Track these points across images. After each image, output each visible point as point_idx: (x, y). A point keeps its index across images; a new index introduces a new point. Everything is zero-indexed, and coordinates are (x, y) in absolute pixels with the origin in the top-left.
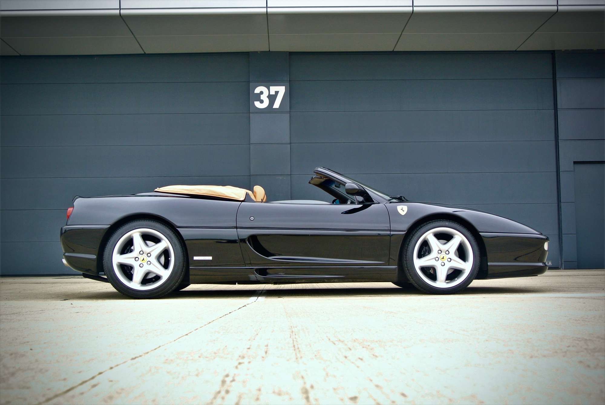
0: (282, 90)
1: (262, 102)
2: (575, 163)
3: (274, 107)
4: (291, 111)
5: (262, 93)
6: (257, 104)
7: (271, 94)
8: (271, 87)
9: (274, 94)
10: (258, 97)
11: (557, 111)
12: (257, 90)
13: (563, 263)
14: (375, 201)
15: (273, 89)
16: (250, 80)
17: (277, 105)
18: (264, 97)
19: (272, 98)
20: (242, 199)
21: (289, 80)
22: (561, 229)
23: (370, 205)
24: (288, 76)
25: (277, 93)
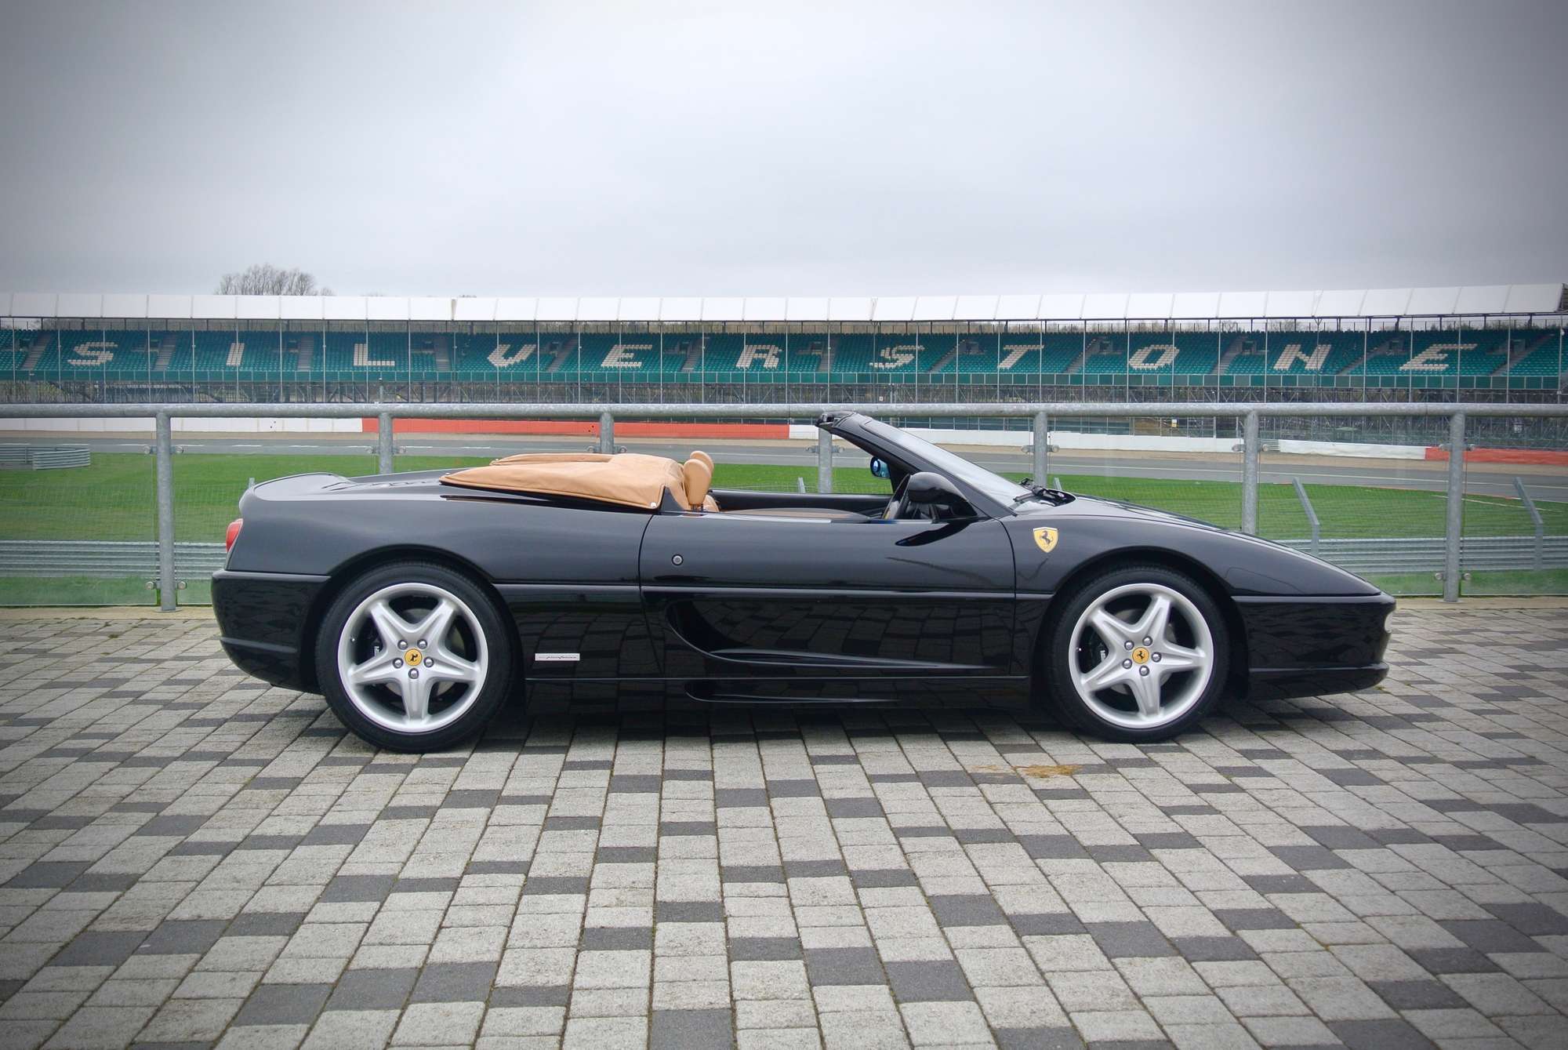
14: (980, 515)
20: (654, 505)
23: (964, 524)
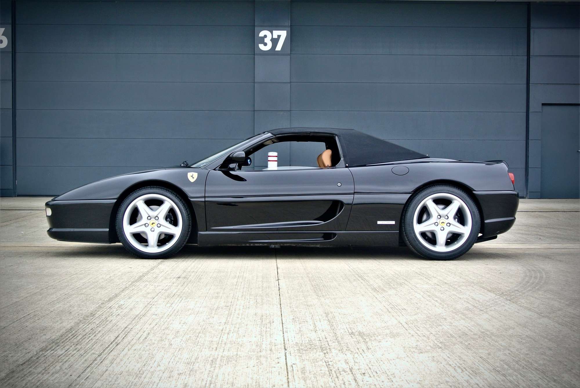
0: (283, 34)
1: (265, 44)
2: (543, 104)
3: (276, 50)
4: (291, 53)
5: (265, 36)
6: (262, 47)
7: (274, 37)
8: (274, 31)
9: (276, 37)
10: (262, 40)
11: (530, 57)
12: (262, 34)
13: (528, 193)
15: (276, 33)
16: (255, 24)
17: (279, 48)
18: (268, 40)
19: (275, 41)
21: (290, 25)
22: (528, 163)
24: (290, 22)
25: (279, 36)
